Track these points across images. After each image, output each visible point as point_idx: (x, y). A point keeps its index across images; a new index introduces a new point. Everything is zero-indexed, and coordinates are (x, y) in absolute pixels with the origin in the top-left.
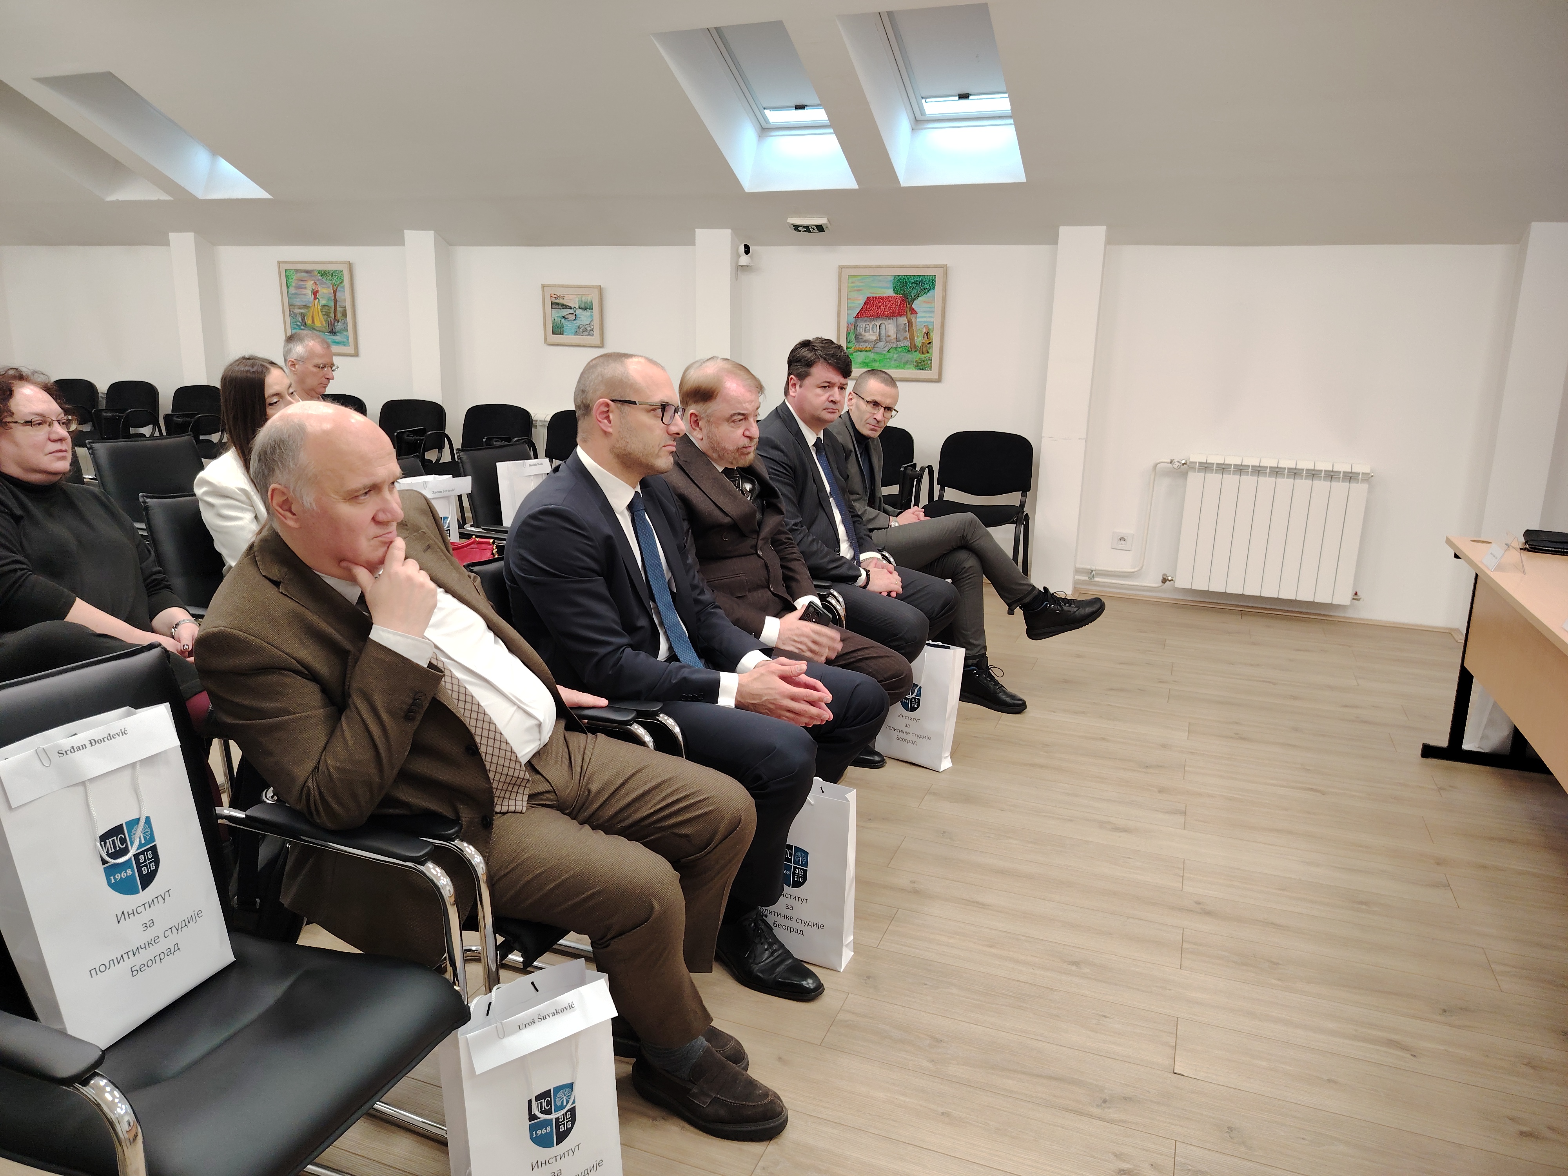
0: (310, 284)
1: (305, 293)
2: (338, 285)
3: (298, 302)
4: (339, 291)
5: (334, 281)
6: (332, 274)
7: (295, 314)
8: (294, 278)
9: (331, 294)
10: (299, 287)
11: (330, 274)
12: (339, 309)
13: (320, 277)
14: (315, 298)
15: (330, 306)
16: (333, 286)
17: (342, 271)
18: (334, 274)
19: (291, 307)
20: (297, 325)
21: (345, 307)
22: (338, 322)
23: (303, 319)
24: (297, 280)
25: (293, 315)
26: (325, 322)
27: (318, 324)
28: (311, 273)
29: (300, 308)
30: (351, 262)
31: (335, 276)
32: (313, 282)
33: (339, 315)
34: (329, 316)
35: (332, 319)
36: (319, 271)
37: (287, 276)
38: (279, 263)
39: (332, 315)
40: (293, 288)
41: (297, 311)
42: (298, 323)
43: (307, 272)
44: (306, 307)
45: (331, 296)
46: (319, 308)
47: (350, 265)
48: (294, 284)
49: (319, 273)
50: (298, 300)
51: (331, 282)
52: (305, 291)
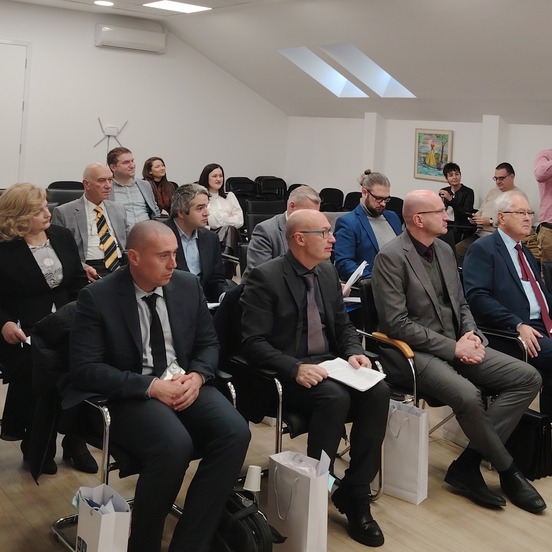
0: (430, 142)
1: (427, 146)
2: (445, 143)
3: (423, 151)
4: (445, 146)
5: (443, 141)
6: (443, 137)
7: (421, 157)
8: (423, 138)
9: (441, 147)
10: (424, 143)
11: (442, 136)
12: (444, 156)
13: (436, 138)
14: (432, 149)
15: (439, 154)
16: (442, 143)
17: (448, 135)
18: (444, 137)
19: (419, 153)
20: (421, 163)
21: (447, 155)
22: (443, 163)
23: (425, 160)
24: (424, 139)
25: (420, 158)
26: (436, 162)
27: (432, 163)
28: (431, 135)
29: (424, 154)
30: (453, 131)
31: (444, 138)
32: (432, 140)
33: (443, 159)
34: (438, 160)
35: (439, 161)
36: (436, 135)
37: (419, 136)
38: (416, 129)
39: (440, 159)
40: (422, 143)
41: (422, 156)
42: (422, 162)
43: (430, 135)
44: (427, 154)
45: (440, 148)
46: (434, 155)
47: (453, 132)
48: (422, 141)
49: (436, 136)
50: (423, 150)
51: (442, 141)
52: (427, 145)
